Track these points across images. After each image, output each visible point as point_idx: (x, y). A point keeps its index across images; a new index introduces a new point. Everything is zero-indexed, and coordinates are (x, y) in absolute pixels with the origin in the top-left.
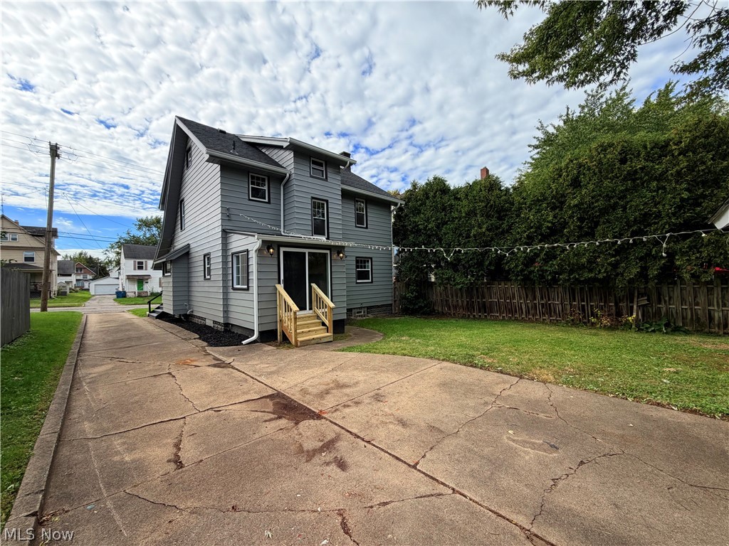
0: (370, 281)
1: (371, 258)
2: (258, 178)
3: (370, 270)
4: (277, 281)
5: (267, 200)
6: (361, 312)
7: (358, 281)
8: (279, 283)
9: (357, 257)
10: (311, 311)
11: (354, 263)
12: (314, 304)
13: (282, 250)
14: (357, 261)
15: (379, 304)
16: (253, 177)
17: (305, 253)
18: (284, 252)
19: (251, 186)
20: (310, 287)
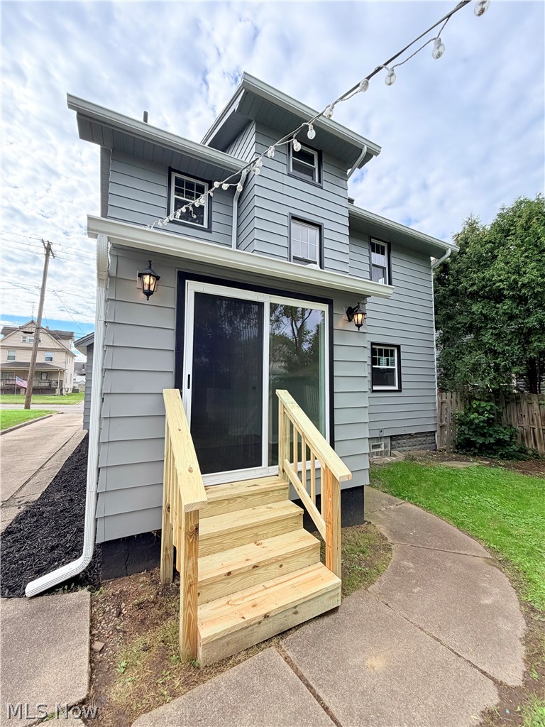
0: (396, 388)
1: (398, 347)
2: (190, 185)
3: (396, 367)
4: (171, 379)
5: (205, 225)
6: (379, 446)
7: (375, 388)
8: (178, 385)
9: (373, 344)
10: (274, 470)
11: (368, 353)
12: (283, 450)
13: (192, 287)
14: (373, 352)
15: (413, 432)
16: (178, 182)
17: (261, 305)
18: (197, 294)
19: (173, 196)
20: (274, 400)
